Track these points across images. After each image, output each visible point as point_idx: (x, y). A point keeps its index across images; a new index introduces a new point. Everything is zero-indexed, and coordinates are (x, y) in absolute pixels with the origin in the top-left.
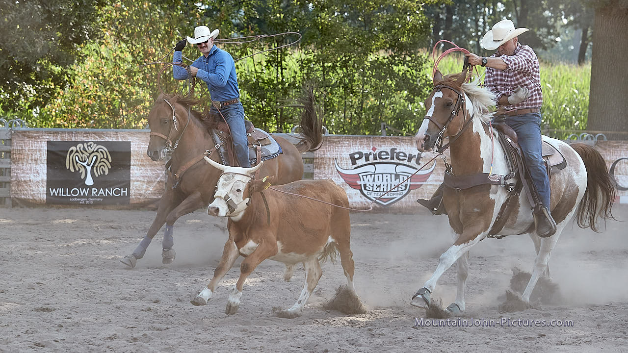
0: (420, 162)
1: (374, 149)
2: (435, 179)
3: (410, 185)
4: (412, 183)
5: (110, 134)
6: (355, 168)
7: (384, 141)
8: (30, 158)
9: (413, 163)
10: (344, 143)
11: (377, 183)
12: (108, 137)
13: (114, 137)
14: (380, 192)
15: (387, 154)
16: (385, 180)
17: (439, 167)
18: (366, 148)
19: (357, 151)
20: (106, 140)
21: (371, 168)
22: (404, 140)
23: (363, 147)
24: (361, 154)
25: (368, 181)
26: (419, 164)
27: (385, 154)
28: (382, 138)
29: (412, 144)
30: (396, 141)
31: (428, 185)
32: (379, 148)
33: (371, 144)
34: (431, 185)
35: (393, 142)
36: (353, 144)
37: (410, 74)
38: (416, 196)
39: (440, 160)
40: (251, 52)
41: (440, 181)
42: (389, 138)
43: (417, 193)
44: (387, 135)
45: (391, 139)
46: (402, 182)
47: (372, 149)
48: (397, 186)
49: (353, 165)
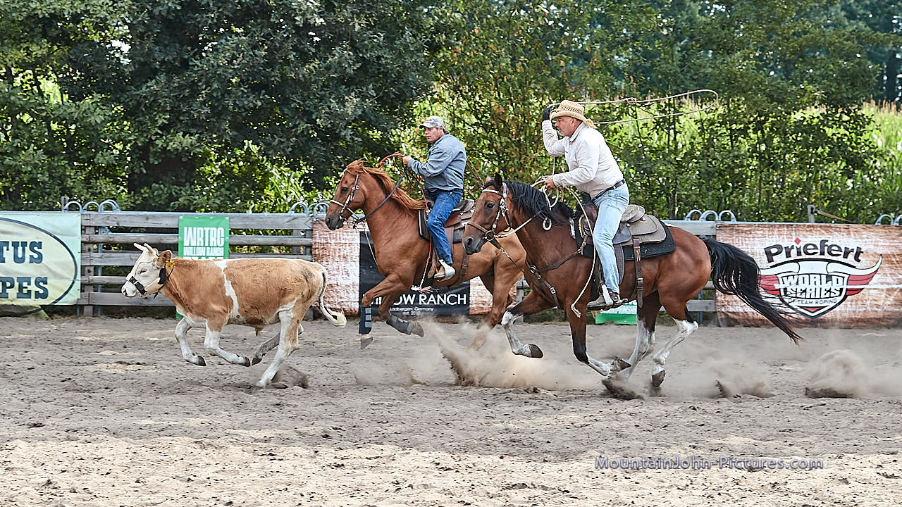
0: (860, 258)
1: (798, 241)
2: (880, 281)
3: (847, 290)
4: (849, 287)
6: (771, 267)
7: (811, 231)
8: (337, 254)
9: (851, 259)
10: (756, 234)
11: (802, 286)
14: (806, 298)
15: (815, 247)
16: (812, 283)
17: (887, 265)
18: (787, 240)
19: (774, 244)
21: (793, 267)
22: (838, 229)
23: (783, 238)
24: (779, 247)
25: (789, 284)
26: (859, 261)
27: (812, 247)
28: (809, 226)
29: (849, 234)
30: (827, 229)
31: (871, 289)
32: (804, 240)
33: (793, 233)
34: (876, 289)
35: (823, 232)
36: (769, 235)
37: (848, 139)
38: (854, 303)
39: (888, 256)
40: (634, 111)
41: (888, 284)
42: (817, 226)
43: (856, 301)
44: (816, 222)
45: (820, 227)
46: (835, 285)
47: (795, 241)
48: (829, 291)
49: (769, 262)
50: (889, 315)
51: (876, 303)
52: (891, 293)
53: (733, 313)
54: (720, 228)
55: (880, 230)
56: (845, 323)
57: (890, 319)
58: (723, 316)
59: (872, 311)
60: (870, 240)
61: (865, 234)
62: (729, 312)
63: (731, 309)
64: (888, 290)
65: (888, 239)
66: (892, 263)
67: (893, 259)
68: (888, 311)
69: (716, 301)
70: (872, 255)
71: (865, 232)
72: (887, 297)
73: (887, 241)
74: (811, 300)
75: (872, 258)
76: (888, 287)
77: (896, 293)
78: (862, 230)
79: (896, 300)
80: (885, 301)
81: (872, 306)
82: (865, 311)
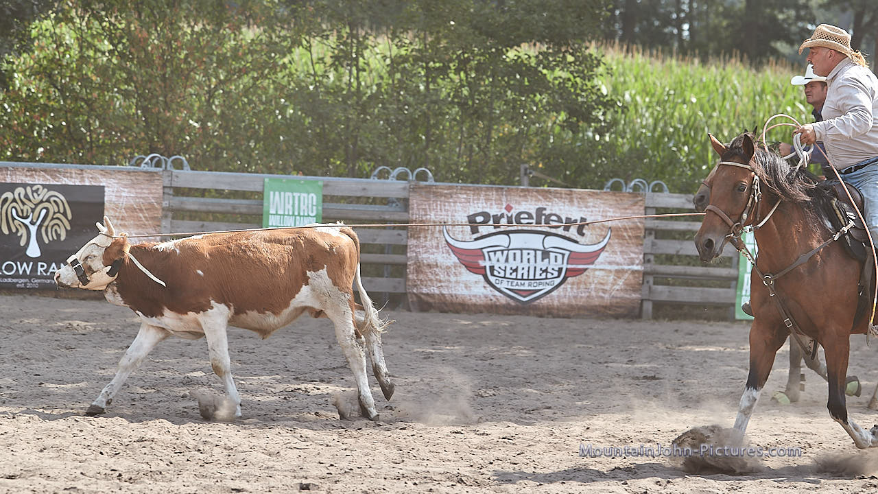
0: (584, 231)
1: (509, 208)
2: (608, 260)
3: (567, 269)
4: (569, 266)
5: (71, 173)
6: (476, 239)
7: (525, 196)
9: (573, 232)
10: (458, 198)
11: (512, 264)
12: (67, 177)
13: (77, 178)
14: (516, 279)
15: (530, 216)
16: (525, 260)
17: (616, 241)
18: (495, 206)
19: (480, 210)
20: (64, 183)
21: (502, 240)
22: (558, 195)
23: (491, 204)
24: (486, 216)
25: (497, 261)
26: (583, 235)
27: (526, 216)
28: (523, 190)
29: (571, 201)
30: (545, 194)
31: (596, 270)
32: (517, 207)
33: (504, 199)
34: (603, 270)
35: (540, 198)
36: (474, 200)
37: (572, 84)
38: (575, 286)
39: (618, 229)
40: (308, 42)
41: (618, 264)
42: (533, 191)
43: (578, 284)
44: (531, 186)
45: (537, 191)
46: (553, 264)
47: (505, 208)
48: (546, 271)
49: (473, 233)
50: (617, 303)
51: (603, 287)
52: (620, 275)
53: (427, 295)
54: (414, 189)
55: (609, 197)
56: (563, 311)
57: (621, 307)
58: (415, 299)
59: (597, 297)
60: (597, 209)
61: (591, 202)
62: (423, 294)
63: (425, 290)
64: (617, 271)
65: (620, 209)
66: (623, 238)
67: (625, 234)
68: (617, 298)
69: (407, 279)
70: (599, 228)
71: (592, 200)
72: (615, 280)
73: (618, 211)
74: (523, 282)
75: (598, 231)
76: (617, 267)
77: (627, 275)
78: (587, 197)
79: (627, 285)
80: (614, 285)
81: (596, 290)
82: (588, 297)
